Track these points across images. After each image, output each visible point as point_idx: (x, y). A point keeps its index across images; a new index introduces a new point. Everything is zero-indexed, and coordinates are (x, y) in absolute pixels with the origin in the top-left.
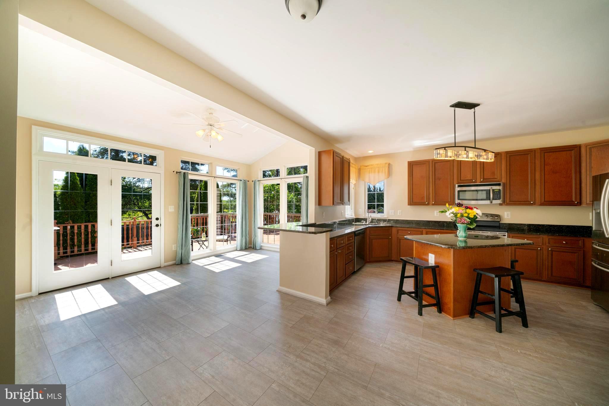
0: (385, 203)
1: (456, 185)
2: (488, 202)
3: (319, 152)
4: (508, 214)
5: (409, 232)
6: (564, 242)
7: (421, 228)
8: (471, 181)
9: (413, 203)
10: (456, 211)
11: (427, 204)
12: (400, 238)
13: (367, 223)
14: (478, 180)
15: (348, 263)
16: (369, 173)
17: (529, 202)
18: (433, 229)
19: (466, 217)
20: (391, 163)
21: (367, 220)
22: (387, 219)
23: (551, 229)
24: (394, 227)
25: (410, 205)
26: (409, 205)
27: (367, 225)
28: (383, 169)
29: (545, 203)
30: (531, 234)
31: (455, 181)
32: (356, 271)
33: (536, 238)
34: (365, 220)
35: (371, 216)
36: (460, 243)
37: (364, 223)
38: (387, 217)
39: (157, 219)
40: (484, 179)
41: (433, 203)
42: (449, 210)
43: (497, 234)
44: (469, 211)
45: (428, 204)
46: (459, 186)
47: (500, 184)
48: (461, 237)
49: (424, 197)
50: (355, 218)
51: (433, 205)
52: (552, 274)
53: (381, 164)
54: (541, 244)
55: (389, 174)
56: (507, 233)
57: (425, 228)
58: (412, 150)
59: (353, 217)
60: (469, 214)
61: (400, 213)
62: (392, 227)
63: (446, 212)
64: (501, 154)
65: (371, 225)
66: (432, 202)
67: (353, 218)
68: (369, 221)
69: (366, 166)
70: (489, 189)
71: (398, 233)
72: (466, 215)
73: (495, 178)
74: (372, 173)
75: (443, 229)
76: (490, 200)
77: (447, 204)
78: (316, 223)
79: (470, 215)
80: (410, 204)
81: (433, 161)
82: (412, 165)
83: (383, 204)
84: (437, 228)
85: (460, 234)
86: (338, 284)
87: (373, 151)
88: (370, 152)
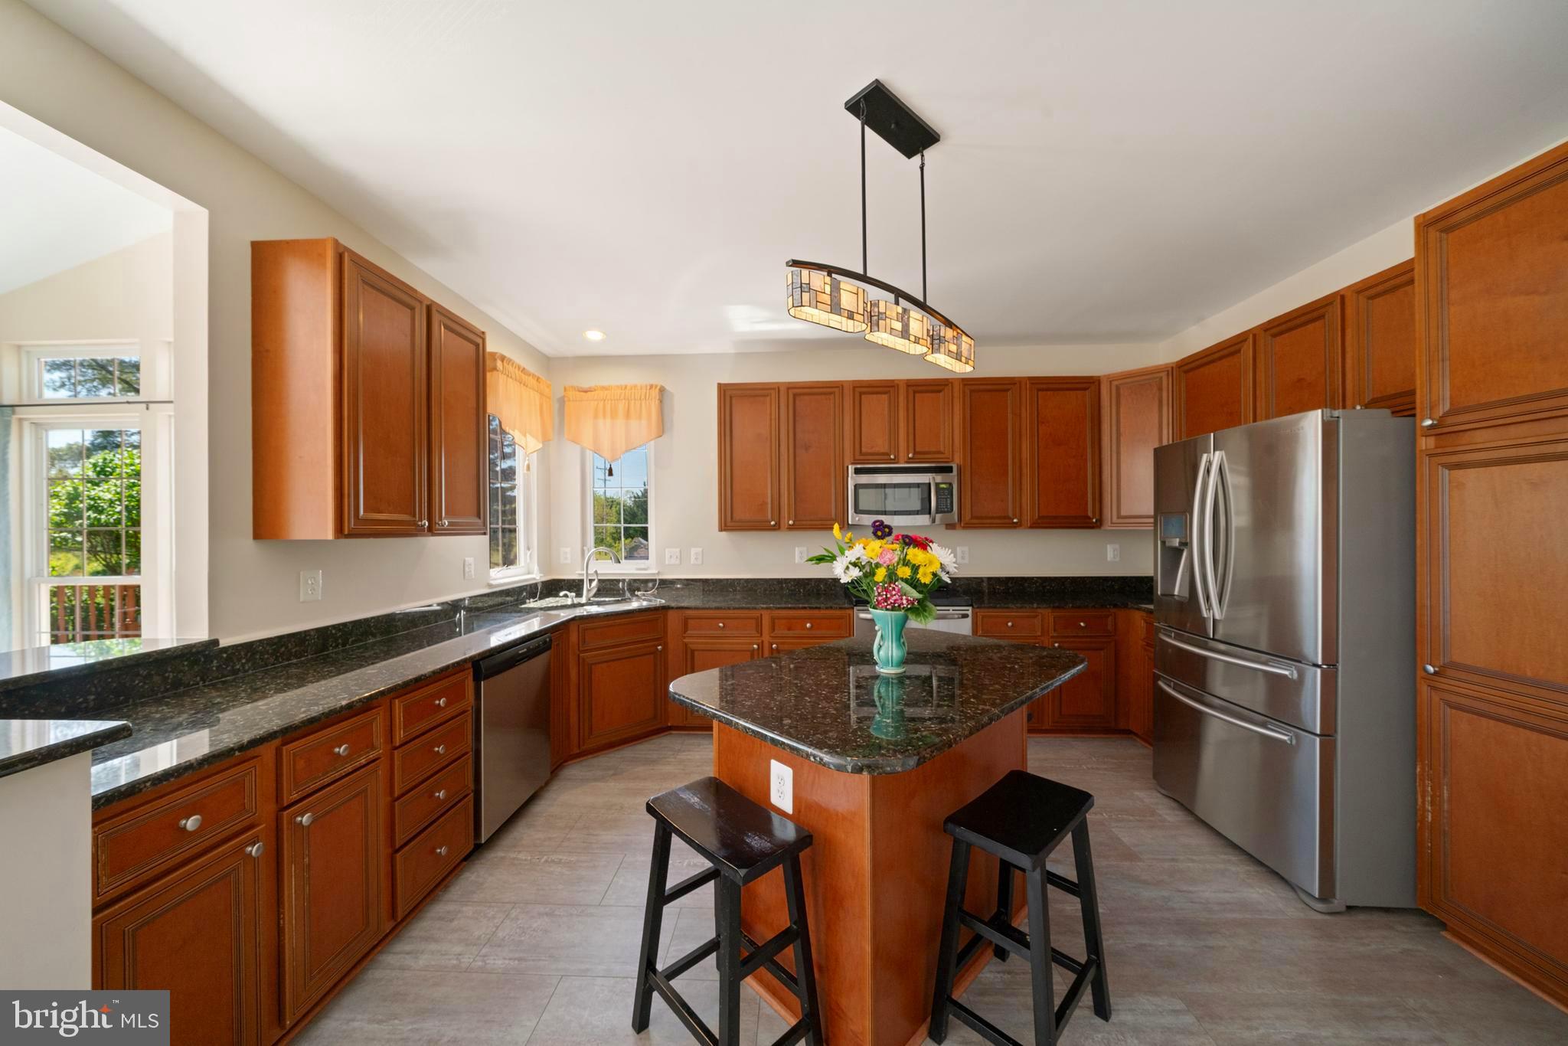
0: (652, 526)
1: (850, 467)
2: (925, 520)
3: (256, 246)
4: (964, 553)
5: (721, 625)
6: (1082, 624)
7: (755, 609)
8: (884, 456)
9: (733, 524)
10: (872, 555)
11: (774, 525)
12: (693, 647)
13: (583, 600)
14: (902, 455)
15: (405, 844)
16: (596, 417)
17: (1009, 518)
18: (790, 608)
19: (906, 581)
20: (667, 388)
21: (583, 584)
22: (657, 577)
23: (1045, 586)
24: (672, 608)
25: (725, 530)
26: (721, 530)
27: (582, 605)
28: (643, 405)
29: (1039, 521)
30: (1021, 608)
31: (848, 455)
32: (485, 842)
33: (1028, 617)
34: (575, 586)
35: (596, 572)
36: (882, 690)
37: (569, 602)
38: (658, 573)
40: (915, 453)
41: (791, 522)
42: (843, 553)
43: (951, 612)
44: (915, 555)
45: (777, 527)
46: (857, 471)
47: (951, 468)
48: (886, 663)
49: (766, 503)
50: (543, 582)
51: (791, 528)
52: (1061, 712)
53: (635, 386)
54: (1039, 634)
55: (662, 426)
56: (970, 608)
57: (767, 608)
58: (731, 350)
59: (534, 579)
60: (915, 569)
61: (696, 559)
62: (664, 609)
63: (833, 558)
64: (952, 383)
65: (599, 604)
66: (786, 522)
67: (534, 582)
68: (588, 591)
69: (586, 392)
70: (928, 482)
71: (685, 631)
72: (905, 572)
73: (939, 452)
74: (604, 417)
75: (819, 608)
76: (930, 513)
77: (836, 526)
78: (216, 642)
79: (921, 571)
80: (725, 526)
81: (788, 389)
82: (730, 397)
83: (646, 529)
84: (801, 606)
85: (881, 653)
86: (400, 915)
87: (604, 333)
88: (594, 336)
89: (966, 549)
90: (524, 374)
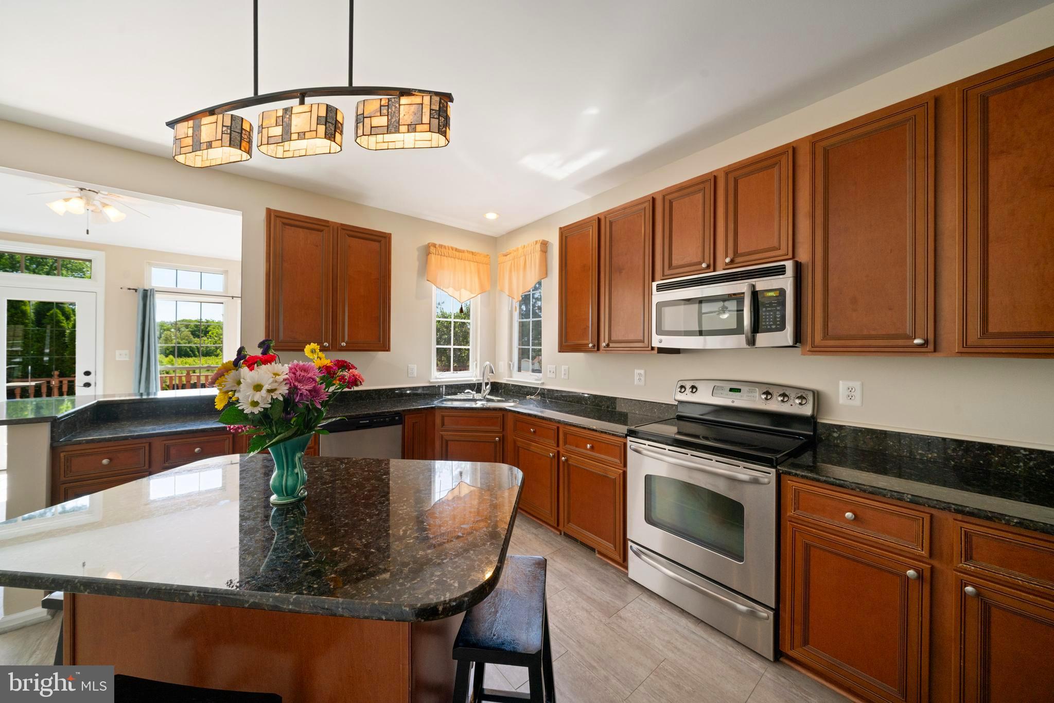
0: (543, 347)
1: (654, 285)
2: (738, 341)
4: (850, 389)
9: (567, 346)
11: (592, 347)
12: (518, 444)
14: (720, 262)
16: (511, 271)
20: (548, 240)
22: (541, 387)
26: (560, 351)
28: (533, 257)
29: (986, 342)
31: (658, 271)
38: (543, 384)
39: (87, 373)
40: (736, 255)
41: (605, 344)
45: (596, 349)
47: (784, 267)
51: (605, 350)
53: (529, 245)
55: (546, 268)
62: (502, 410)
66: (602, 344)
69: (506, 255)
71: (515, 430)
73: (774, 248)
76: (744, 332)
80: (562, 347)
81: (606, 217)
82: (566, 237)
87: (497, 214)
88: (491, 216)
89: (857, 385)
90: (458, 252)
